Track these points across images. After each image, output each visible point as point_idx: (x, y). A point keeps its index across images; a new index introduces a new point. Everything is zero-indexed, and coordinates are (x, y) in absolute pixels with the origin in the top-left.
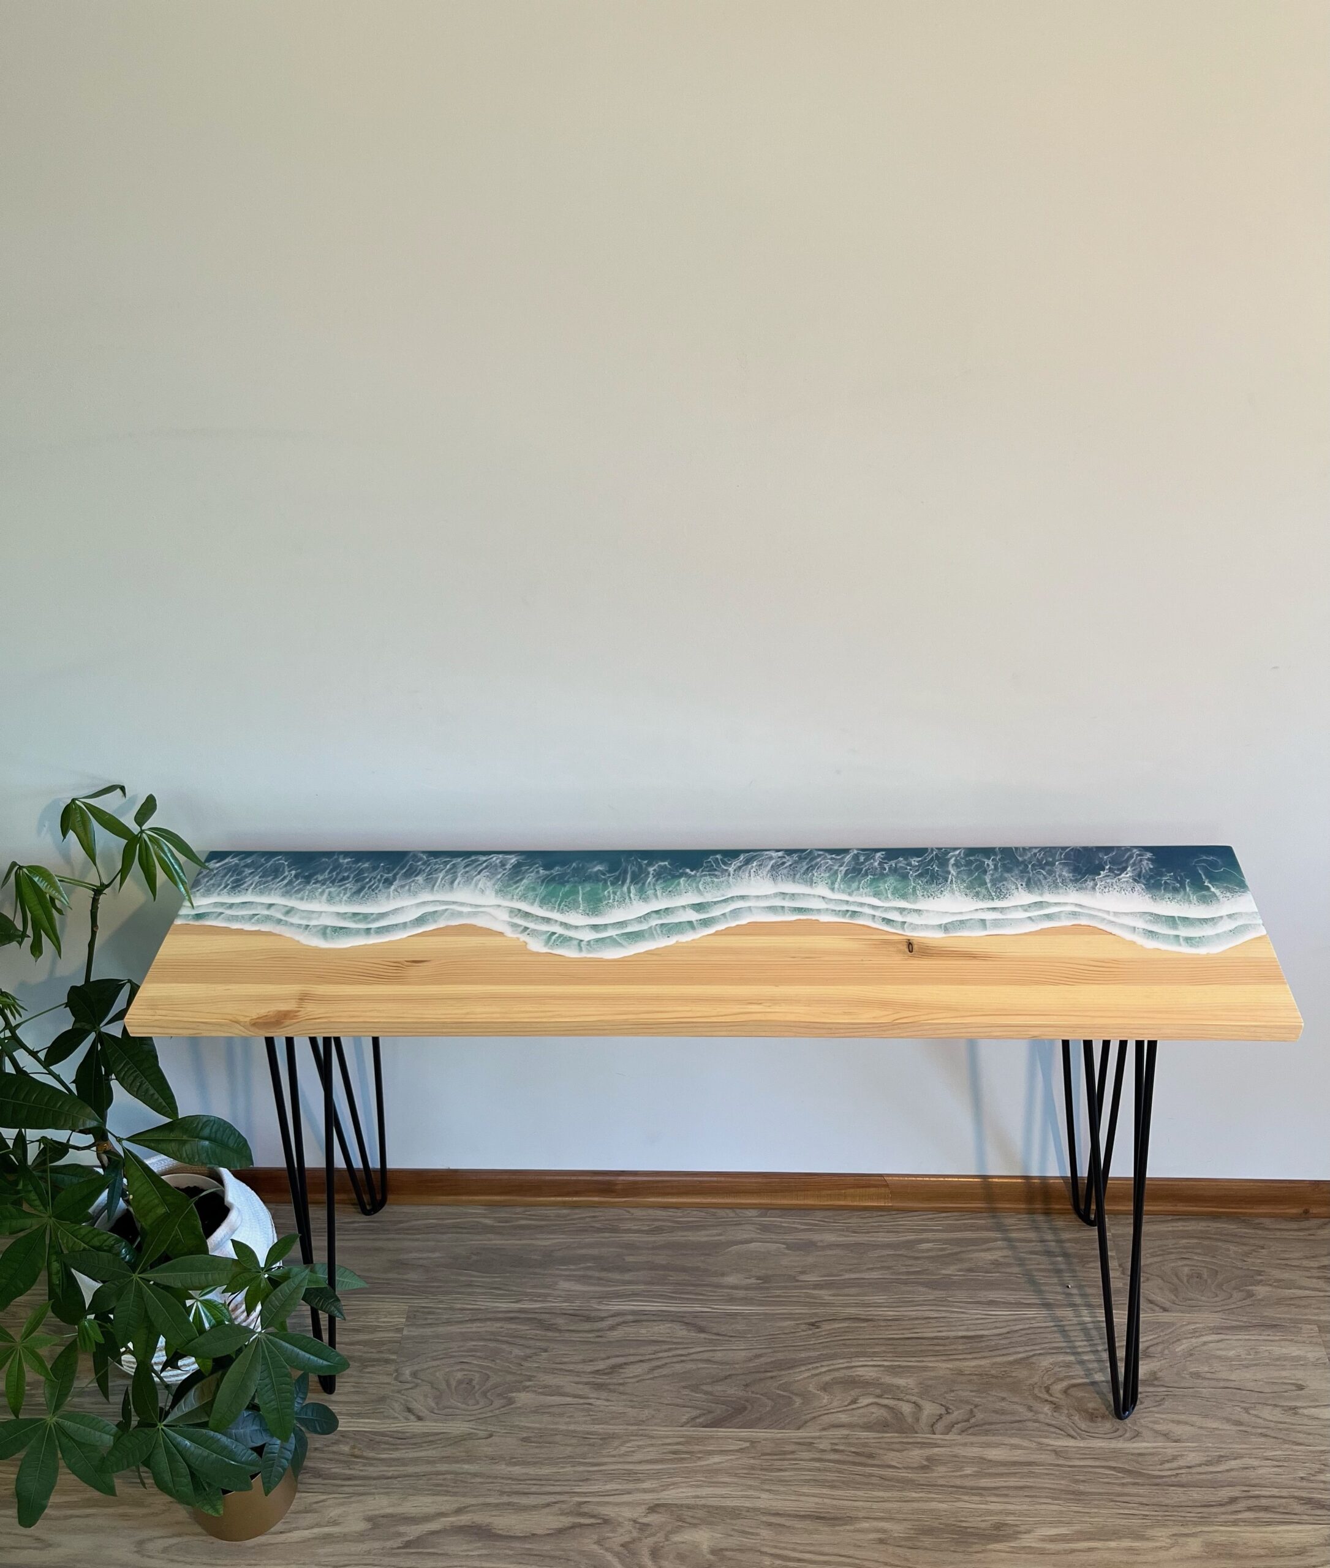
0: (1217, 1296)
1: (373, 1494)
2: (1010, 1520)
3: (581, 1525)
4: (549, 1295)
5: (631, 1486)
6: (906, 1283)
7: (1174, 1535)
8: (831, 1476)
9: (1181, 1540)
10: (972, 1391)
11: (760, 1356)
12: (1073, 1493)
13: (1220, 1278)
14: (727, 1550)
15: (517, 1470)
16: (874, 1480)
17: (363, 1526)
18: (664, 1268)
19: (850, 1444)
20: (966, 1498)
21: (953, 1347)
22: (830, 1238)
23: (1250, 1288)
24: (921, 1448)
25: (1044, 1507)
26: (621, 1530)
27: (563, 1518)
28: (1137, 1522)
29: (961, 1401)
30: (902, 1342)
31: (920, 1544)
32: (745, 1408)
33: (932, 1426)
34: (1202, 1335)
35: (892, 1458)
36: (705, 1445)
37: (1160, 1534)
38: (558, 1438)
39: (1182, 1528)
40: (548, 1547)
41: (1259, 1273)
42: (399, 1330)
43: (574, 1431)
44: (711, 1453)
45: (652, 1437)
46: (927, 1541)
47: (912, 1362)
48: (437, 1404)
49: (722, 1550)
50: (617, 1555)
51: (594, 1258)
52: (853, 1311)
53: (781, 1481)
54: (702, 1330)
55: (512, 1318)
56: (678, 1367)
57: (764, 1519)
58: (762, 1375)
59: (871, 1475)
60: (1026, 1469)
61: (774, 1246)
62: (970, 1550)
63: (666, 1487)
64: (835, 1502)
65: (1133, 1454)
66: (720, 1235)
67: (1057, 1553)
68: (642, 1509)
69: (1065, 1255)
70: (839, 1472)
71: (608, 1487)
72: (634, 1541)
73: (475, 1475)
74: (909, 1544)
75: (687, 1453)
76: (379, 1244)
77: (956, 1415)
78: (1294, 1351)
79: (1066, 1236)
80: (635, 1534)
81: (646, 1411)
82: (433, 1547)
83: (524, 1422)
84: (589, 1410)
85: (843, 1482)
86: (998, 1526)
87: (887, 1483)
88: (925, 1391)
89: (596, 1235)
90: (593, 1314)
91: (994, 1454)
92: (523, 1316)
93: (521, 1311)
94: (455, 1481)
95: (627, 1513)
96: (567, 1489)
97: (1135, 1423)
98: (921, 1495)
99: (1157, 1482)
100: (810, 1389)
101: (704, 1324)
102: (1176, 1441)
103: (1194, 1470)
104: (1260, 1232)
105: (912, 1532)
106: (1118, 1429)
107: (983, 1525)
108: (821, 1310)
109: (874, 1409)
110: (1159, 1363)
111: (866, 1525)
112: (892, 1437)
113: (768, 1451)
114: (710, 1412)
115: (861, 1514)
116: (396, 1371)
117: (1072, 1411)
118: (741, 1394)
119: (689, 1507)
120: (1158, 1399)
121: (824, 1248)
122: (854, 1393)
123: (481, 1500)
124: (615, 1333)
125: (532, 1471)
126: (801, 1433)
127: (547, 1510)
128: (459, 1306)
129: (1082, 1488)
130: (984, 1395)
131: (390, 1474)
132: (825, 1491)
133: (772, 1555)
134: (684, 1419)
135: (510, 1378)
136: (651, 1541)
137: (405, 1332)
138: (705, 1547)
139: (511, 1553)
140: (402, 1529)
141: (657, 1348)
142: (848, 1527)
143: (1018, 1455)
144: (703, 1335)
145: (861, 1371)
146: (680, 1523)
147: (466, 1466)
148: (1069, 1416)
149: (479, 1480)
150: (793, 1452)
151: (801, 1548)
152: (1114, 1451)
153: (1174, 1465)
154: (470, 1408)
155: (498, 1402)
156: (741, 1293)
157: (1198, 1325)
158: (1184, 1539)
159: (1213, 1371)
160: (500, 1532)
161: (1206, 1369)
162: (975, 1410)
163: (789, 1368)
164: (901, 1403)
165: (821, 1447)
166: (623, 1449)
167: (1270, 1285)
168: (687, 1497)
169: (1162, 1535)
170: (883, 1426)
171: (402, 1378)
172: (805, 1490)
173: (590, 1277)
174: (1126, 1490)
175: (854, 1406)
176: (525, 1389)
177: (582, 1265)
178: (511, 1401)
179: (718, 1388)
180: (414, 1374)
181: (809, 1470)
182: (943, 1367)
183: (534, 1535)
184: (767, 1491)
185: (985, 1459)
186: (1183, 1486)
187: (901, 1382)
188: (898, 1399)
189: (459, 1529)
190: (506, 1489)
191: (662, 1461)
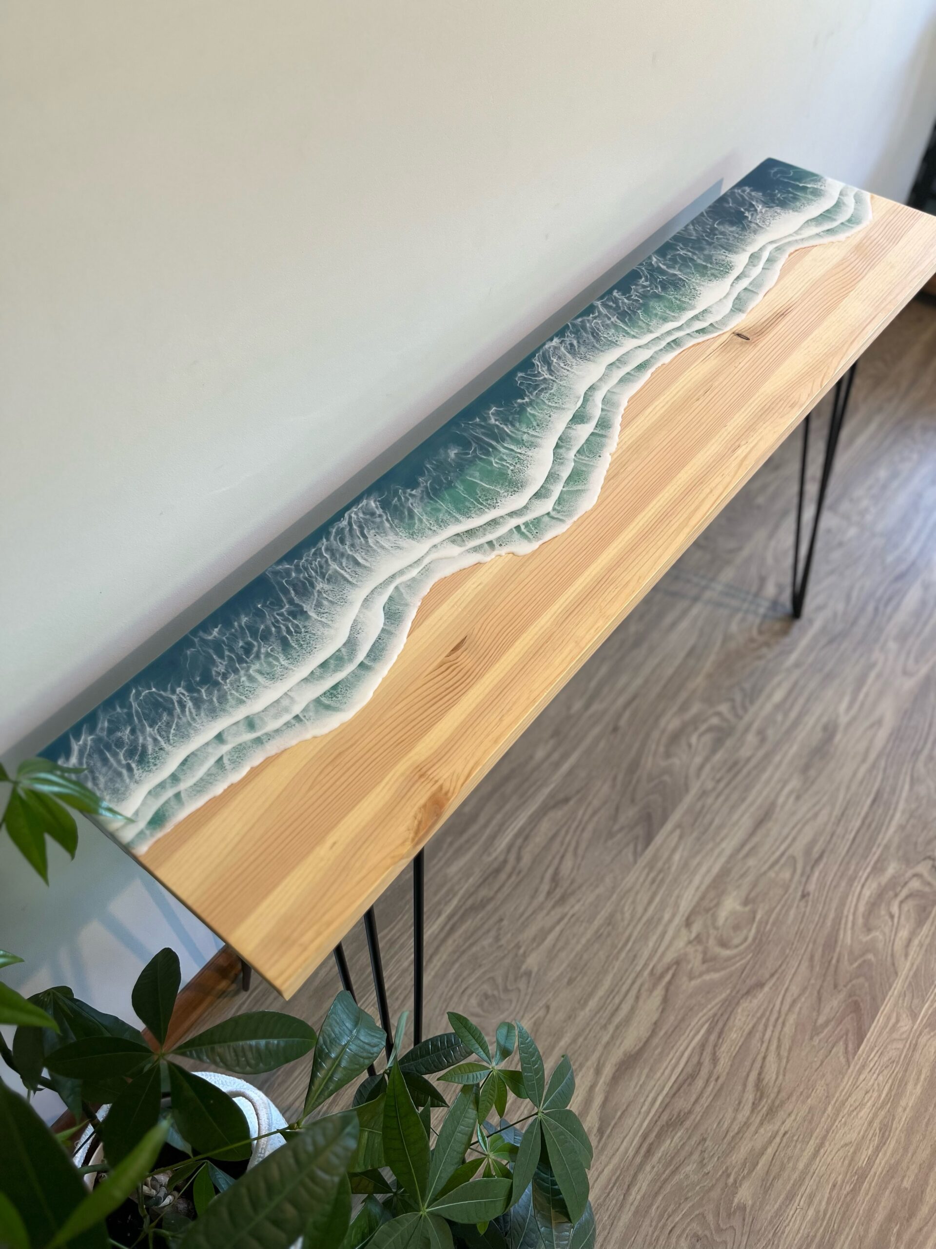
3: (670, 983)
5: (660, 928)
7: (881, 650)
8: (735, 796)
9: (886, 648)
10: (727, 678)
11: (615, 777)
12: (827, 676)
14: (749, 894)
15: (592, 1004)
16: (753, 774)
19: (719, 770)
20: (797, 732)
21: (689, 666)
24: (748, 732)
25: (827, 697)
26: (691, 956)
27: (656, 993)
28: (863, 660)
31: (812, 778)
32: (650, 814)
33: (737, 715)
36: (661, 858)
37: (877, 656)
38: (585, 957)
39: (878, 644)
40: (672, 1018)
43: (588, 941)
44: (670, 858)
45: (631, 889)
47: (684, 695)
49: (746, 898)
50: (708, 971)
52: (622, 700)
53: (721, 827)
54: (566, 800)
56: (587, 835)
57: (741, 855)
58: (631, 786)
59: (749, 773)
60: (797, 689)
62: (831, 754)
63: (677, 905)
64: (755, 806)
67: (859, 711)
68: (684, 931)
70: (735, 789)
71: (651, 944)
72: (705, 953)
73: (574, 1041)
74: (809, 783)
75: (659, 873)
77: (738, 698)
80: (700, 948)
81: (607, 879)
82: (616, 1112)
83: (553, 974)
84: (577, 920)
85: (744, 792)
86: (825, 728)
88: (709, 701)
90: (495, 865)
92: (456, 918)
93: (450, 917)
95: (680, 943)
96: (633, 975)
98: (780, 754)
99: (845, 633)
100: (663, 765)
101: (562, 795)
103: (848, 611)
105: (802, 776)
107: (820, 736)
108: (607, 718)
109: (703, 739)
111: (782, 799)
112: (730, 743)
113: (693, 820)
114: (637, 837)
115: (773, 796)
117: (775, 639)
118: (636, 809)
119: (703, 898)
122: (683, 741)
123: (600, 1048)
124: (525, 859)
125: (601, 992)
126: (693, 792)
127: (641, 1001)
129: (827, 669)
130: (735, 673)
132: (743, 807)
133: (769, 869)
134: (631, 857)
135: (506, 962)
136: (712, 942)
138: (739, 908)
139: (659, 1050)
141: (559, 839)
142: (777, 810)
143: (786, 685)
144: (572, 803)
145: (670, 728)
146: (711, 912)
148: (777, 643)
149: (581, 1040)
150: (703, 806)
155: (522, 985)
160: (637, 1048)
162: (741, 686)
163: (638, 765)
164: (709, 721)
165: (710, 787)
166: (627, 915)
168: (694, 896)
172: (735, 817)
174: (840, 652)
175: (693, 749)
176: (525, 955)
178: (528, 974)
179: (623, 819)
181: (723, 805)
183: (655, 1023)
184: (722, 840)
185: (778, 704)
186: (854, 624)
187: (694, 710)
188: (706, 721)
189: (615, 1079)
190: (603, 1022)
191: (654, 894)
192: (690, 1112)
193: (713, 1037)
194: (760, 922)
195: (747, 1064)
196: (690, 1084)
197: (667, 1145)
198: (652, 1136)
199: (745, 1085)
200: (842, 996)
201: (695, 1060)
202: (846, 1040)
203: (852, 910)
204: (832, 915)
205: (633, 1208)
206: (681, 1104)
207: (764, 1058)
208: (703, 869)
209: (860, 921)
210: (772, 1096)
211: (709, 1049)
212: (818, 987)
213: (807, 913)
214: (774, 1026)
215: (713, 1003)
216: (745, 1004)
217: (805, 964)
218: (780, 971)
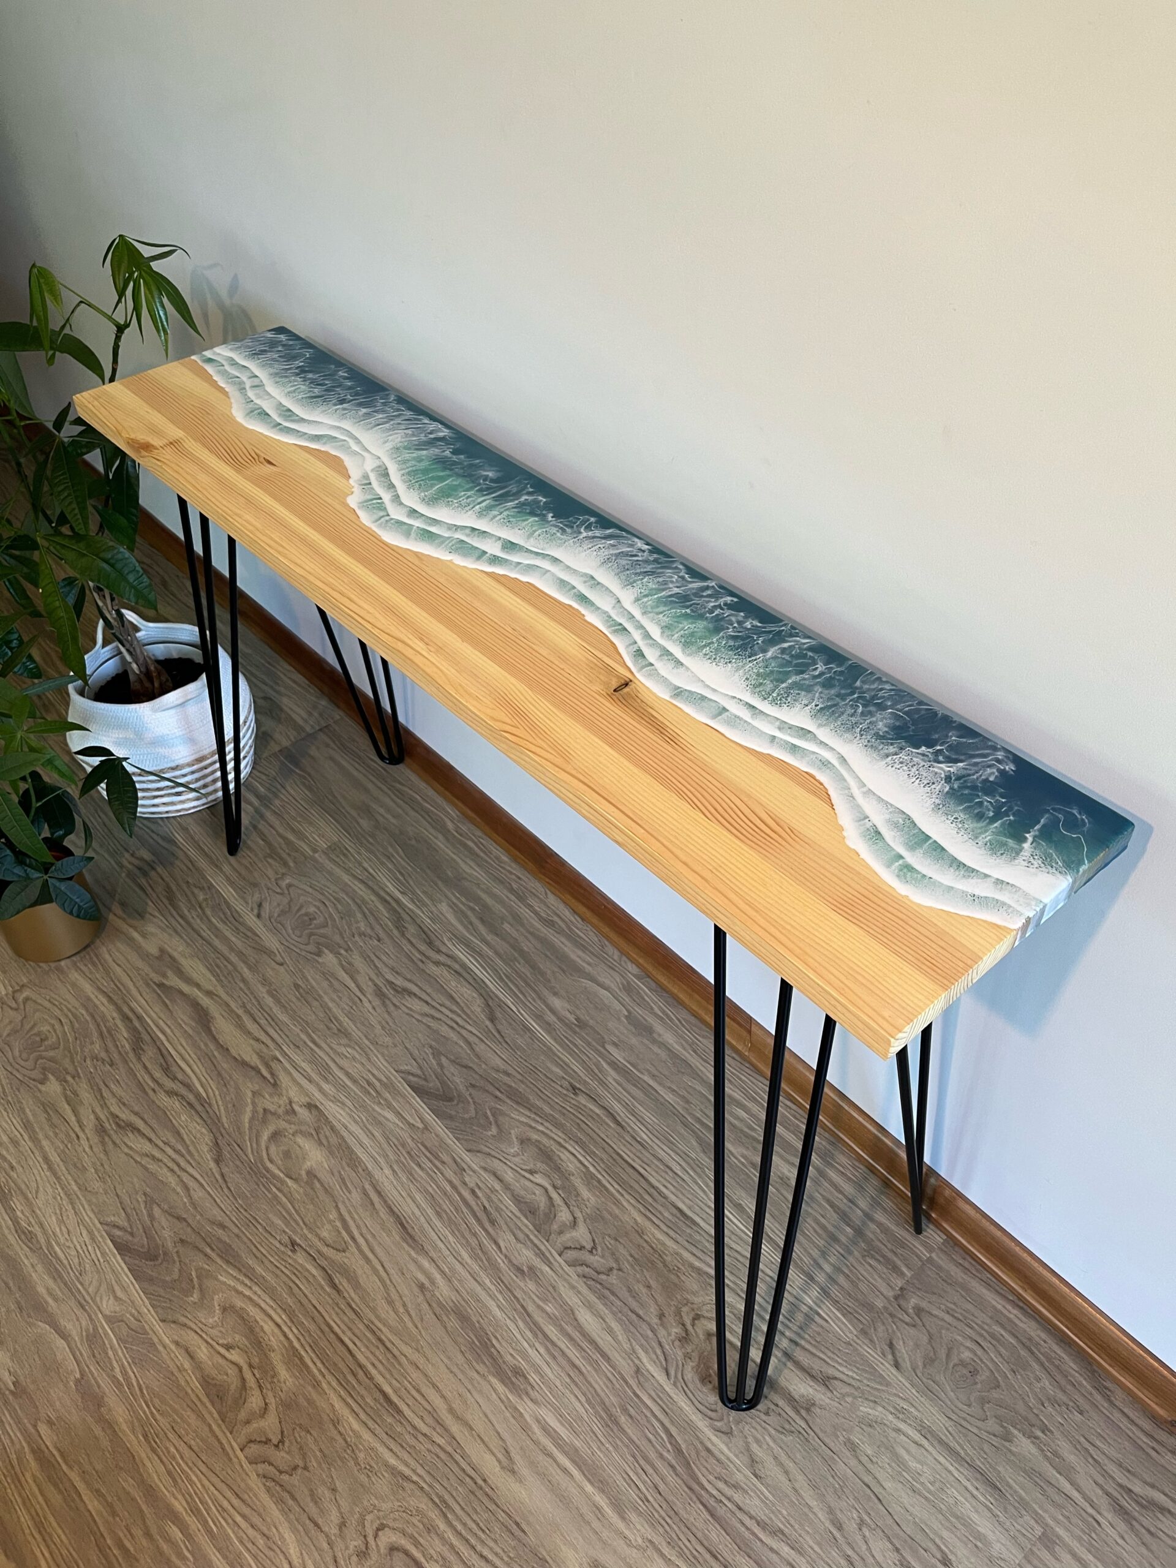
0: (969, 1406)
1: (182, 937)
2: (533, 1377)
3: (259, 1072)
4: (426, 905)
5: (317, 1078)
6: (685, 1125)
7: (650, 1541)
8: (446, 1206)
9: (650, 1552)
10: (631, 1256)
11: (508, 1075)
12: (610, 1416)
13: (995, 1394)
14: (319, 1180)
15: (269, 1001)
16: (473, 1242)
17: (154, 950)
18: (521, 952)
19: (489, 1199)
20: (521, 1324)
21: (660, 1208)
22: (669, 1038)
23: (1016, 1432)
24: (536, 1255)
25: (573, 1399)
26: (276, 1099)
27: (255, 1057)
28: (633, 1494)
29: (613, 1254)
30: (625, 1166)
31: (445, 1318)
32: (451, 1100)
33: (566, 1248)
34: (905, 1422)
35: (506, 1239)
36: (394, 1098)
37: (639, 1527)
38: (315, 1003)
39: (664, 1544)
40: (225, 1066)
41: (1045, 1429)
42: (315, 851)
43: (330, 1009)
44: (390, 1107)
45: (369, 1059)
46: (453, 1323)
47: (613, 1188)
48: (279, 916)
49: (315, 1176)
50: (254, 1111)
51: (485, 907)
52: (617, 1107)
53: (410, 1174)
54: (492, 1019)
55: (386, 901)
56: (445, 1030)
57: (367, 1186)
58: (491, 1089)
59: (475, 1235)
60: (597, 1356)
61: (617, 1006)
62: (475, 1364)
63: (335, 1100)
64: (426, 1225)
65: (702, 1443)
66: (589, 964)
67: (536, 1443)
68: (304, 1100)
69: (859, 1232)
70: (456, 1209)
71: (303, 1065)
72: (274, 1114)
73: (244, 980)
74: (438, 1310)
75: (377, 1092)
76: (370, 786)
77: (595, 1260)
78: (984, 1526)
79: (880, 1216)
80: (280, 1111)
81: (387, 1039)
82: (170, 1000)
84: (355, 1003)
85: (449, 1219)
86: (518, 1372)
87: (479, 1253)
88: (596, 1218)
89: (505, 892)
90: (437, 943)
91: (586, 1318)
92: (394, 904)
93: (397, 901)
94: (229, 973)
95: (293, 1093)
96: (280, 1041)
97: (738, 1423)
98: (493, 1288)
99: (694, 1487)
100: (512, 1132)
101: (498, 1015)
102: (756, 1476)
103: (739, 1514)
104: (1099, 1397)
105: (451, 1304)
106: (716, 1411)
107: (508, 1358)
108: (594, 1084)
109: (538, 1191)
110: (828, 1401)
111: (426, 1264)
112: (526, 1226)
113: (428, 1145)
114: (426, 1080)
115: (433, 1254)
116: (283, 874)
117: (695, 1355)
118: (461, 1088)
119: (333, 1128)
120: (787, 1426)
121: (654, 1041)
122: (540, 1165)
123: (227, 999)
124: (434, 968)
125: (276, 1010)
126: (467, 1157)
127: (252, 1042)
128: (366, 865)
129: (623, 1419)
130: (637, 1268)
131: (204, 934)
132: (430, 1211)
133: (340, 1214)
134: (404, 1068)
135: (337, 938)
136: (283, 1124)
137: (316, 855)
139: (203, 1046)
140: (170, 973)
141: (448, 1003)
142: (413, 1253)
143: (604, 1341)
144: (488, 1023)
145: (565, 1156)
146: (314, 1133)
147: (245, 970)
148: (687, 1356)
149: (242, 985)
150: (443, 1163)
151: (364, 1231)
152: (690, 1424)
153: (729, 1492)
154: (293, 936)
155: (311, 947)
156: (551, 1018)
157: (912, 1410)
158: (656, 1556)
159: (874, 1460)
161: (869, 1452)
162: (615, 1272)
163: (518, 1103)
164: (564, 1208)
165: (467, 1179)
166: (342, 1050)
167: (1043, 1451)
168: (339, 1121)
169: (639, 1530)
170: (530, 1210)
171: (280, 882)
172: (418, 1197)
173: (466, 917)
174: (659, 1464)
175: (527, 1175)
176: (337, 954)
177: (471, 904)
178: (319, 954)
179: (451, 1070)
180: (289, 886)
181: (438, 1187)
182: (633, 1214)
183: (228, 1050)
184: (394, 1171)
185: (573, 1314)
186: (712, 1515)
187: (585, 1193)
188: (566, 1204)
189: (195, 1005)
190: (249, 1006)
191: (355, 1081)
192: (139, 1059)
193: (191, 1097)
194: (282, 1182)
195: (153, 1123)
196: (161, 1065)
197: (123, 1034)
198: (137, 1024)
199: (136, 1114)
200: (170, 1245)
201: (180, 1076)
202: (126, 1231)
203: (255, 1298)
204: (259, 1270)
205: (92, 996)
206: (150, 1052)
207: (150, 1140)
208: (366, 1141)
209: (239, 1303)
210: (114, 1137)
211: (183, 1091)
212: (190, 1221)
213: (272, 1240)
214: (173, 1160)
215: (222, 1108)
216: (208, 1138)
217: (220, 1217)
218: (224, 1186)
